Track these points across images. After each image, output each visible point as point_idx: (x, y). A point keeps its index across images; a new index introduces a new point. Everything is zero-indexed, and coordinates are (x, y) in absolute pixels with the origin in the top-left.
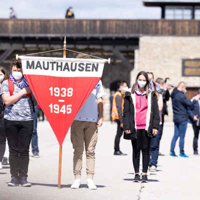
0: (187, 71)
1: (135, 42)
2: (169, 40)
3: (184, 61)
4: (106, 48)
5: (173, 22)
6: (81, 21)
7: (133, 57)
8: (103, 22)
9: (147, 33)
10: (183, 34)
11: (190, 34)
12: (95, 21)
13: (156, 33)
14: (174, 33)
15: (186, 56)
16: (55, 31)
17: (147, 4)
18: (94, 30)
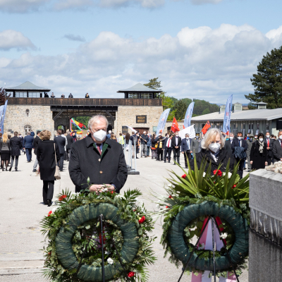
0: (139, 121)
1: (116, 108)
2: (131, 107)
3: (137, 116)
4: (103, 111)
5: (132, 100)
6: (92, 99)
7: (115, 115)
8: (102, 99)
9: (121, 105)
10: (137, 105)
11: (140, 105)
12: (98, 99)
13: (125, 105)
14: (132, 105)
15: (138, 114)
16: (81, 104)
17: (120, 92)
18: (98, 103)
